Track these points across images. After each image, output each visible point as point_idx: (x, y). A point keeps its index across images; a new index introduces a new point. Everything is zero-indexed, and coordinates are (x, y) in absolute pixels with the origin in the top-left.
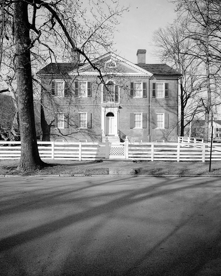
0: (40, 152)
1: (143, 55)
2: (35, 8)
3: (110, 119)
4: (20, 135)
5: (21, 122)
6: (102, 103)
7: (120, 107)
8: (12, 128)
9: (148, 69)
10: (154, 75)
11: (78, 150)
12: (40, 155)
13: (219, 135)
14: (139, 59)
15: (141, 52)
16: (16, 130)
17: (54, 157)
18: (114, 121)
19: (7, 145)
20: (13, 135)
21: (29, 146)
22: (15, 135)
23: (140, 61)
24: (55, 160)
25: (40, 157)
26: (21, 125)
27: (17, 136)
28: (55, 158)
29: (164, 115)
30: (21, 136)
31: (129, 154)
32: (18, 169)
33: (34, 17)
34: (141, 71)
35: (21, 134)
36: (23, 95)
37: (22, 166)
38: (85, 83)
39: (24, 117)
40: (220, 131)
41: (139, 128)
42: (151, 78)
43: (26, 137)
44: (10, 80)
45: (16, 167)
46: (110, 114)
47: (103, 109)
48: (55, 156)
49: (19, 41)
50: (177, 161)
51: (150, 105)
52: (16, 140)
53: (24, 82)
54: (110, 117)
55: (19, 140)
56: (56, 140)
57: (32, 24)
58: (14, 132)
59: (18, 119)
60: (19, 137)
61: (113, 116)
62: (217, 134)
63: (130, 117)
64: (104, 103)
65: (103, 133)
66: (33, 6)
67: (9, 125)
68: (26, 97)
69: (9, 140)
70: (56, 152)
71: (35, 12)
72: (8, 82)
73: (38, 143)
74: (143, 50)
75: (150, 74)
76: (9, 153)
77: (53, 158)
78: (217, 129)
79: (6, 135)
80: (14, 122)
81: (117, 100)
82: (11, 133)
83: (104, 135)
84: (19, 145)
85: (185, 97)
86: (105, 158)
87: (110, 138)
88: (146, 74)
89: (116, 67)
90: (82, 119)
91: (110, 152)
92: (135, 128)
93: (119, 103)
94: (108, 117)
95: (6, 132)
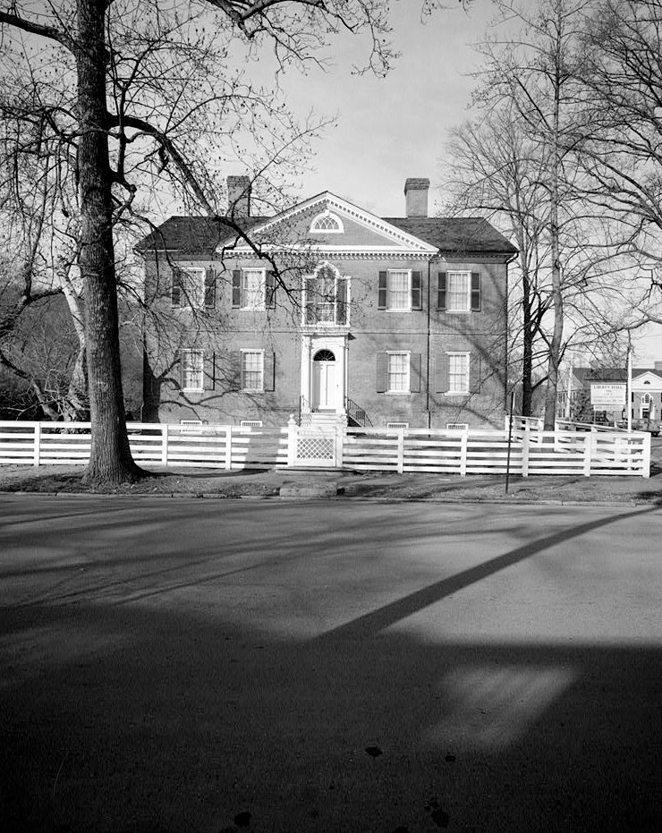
0: (132, 447)
1: (420, 193)
2: (124, 141)
3: (324, 367)
4: (89, 407)
5: (91, 381)
6: (303, 324)
7: (350, 337)
8: (70, 391)
10: (442, 251)
11: (224, 445)
12: (134, 456)
14: (411, 205)
15: (416, 186)
16: (80, 397)
17: (168, 460)
18: (333, 373)
19: (58, 431)
20: (73, 407)
21: (109, 431)
22: (79, 407)
23: (412, 210)
24: (170, 468)
25: (132, 460)
26: (91, 387)
27: (83, 409)
28: (169, 463)
29: (468, 356)
30: (91, 409)
31: (344, 455)
32: (84, 481)
33: (122, 156)
34: (407, 241)
35: (91, 405)
36: (97, 321)
37: (92, 474)
38: (261, 273)
39: (97, 370)
41: (401, 391)
42: (433, 260)
43: (103, 411)
44: (66, 266)
45: (81, 478)
46: (325, 355)
47: (306, 341)
48: (171, 457)
49: (88, 210)
50: (459, 474)
51: (431, 330)
52: (80, 420)
53: (99, 296)
54: (324, 363)
55: (88, 420)
56: (182, 421)
57: (116, 171)
58: (75, 401)
59: (84, 367)
60: (88, 412)
61: (333, 359)
63: (375, 362)
64: (308, 326)
65: (306, 404)
66: (119, 140)
67: (64, 385)
68: (104, 325)
69: (61, 419)
70: (172, 448)
71: (123, 148)
72: (63, 271)
73: (129, 426)
74: (420, 180)
75: (433, 250)
77: (164, 462)
79: (54, 407)
80: (76, 377)
81: (341, 317)
82: (69, 402)
83: (306, 410)
84: (87, 431)
85: (535, 307)
86: (286, 463)
87: (322, 417)
88: (421, 248)
89: (341, 230)
90: (248, 368)
91: (299, 451)
92: (390, 392)
93: (348, 325)
94: (321, 362)
95: (56, 400)
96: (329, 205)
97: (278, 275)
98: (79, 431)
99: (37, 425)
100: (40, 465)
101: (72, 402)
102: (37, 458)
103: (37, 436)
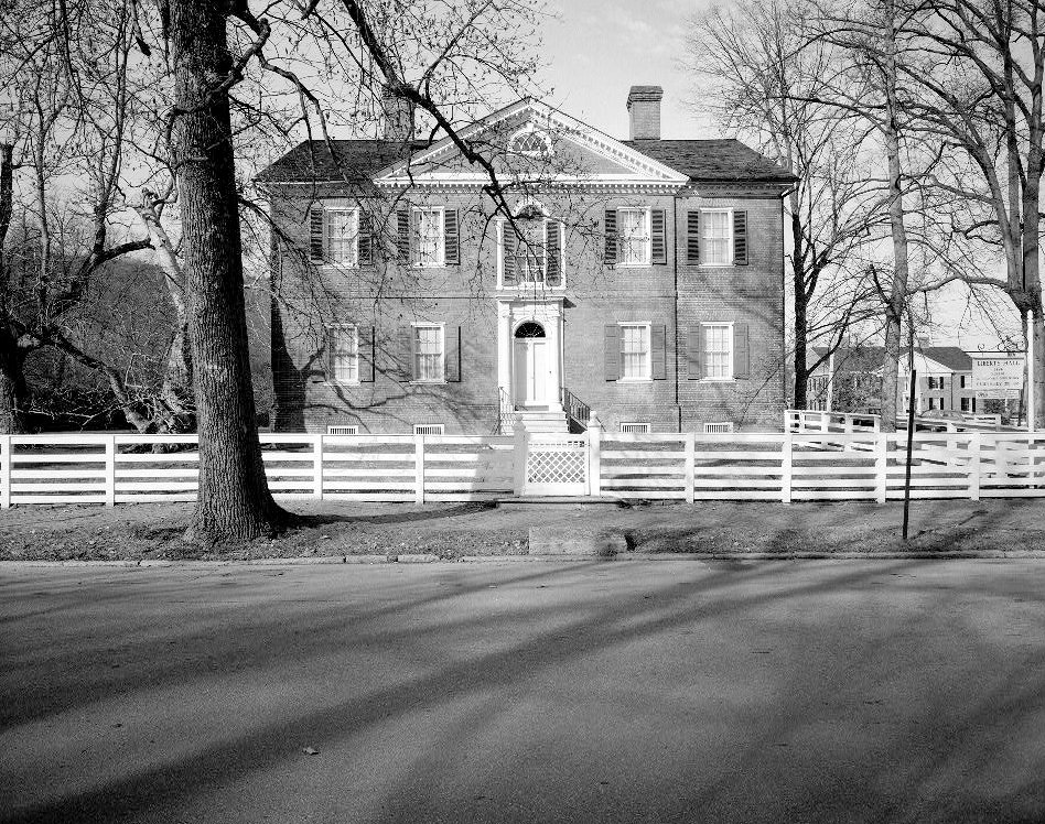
0: (269, 472)
1: (651, 106)
3: (530, 348)
4: (194, 409)
5: (196, 362)
6: (499, 286)
7: (566, 304)
8: (165, 386)
9: (669, 161)
10: (693, 179)
11: (411, 464)
12: (271, 485)
13: (937, 403)
14: (637, 124)
15: (644, 97)
16: (179, 393)
17: (325, 491)
18: (543, 355)
19: (147, 448)
20: (169, 409)
21: (230, 450)
22: (177, 410)
23: (641, 131)
25: (269, 492)
26: (197, 375)
27: (184, 412)
28: (326, 496)
29: (731, 328)
30: (198, 413)
31: (601, 477)
32: (188, 537)
34: (644, 166)
35: (198, 406)
36: (205, 260)
37: (202, 525)
38: (436, 213)
39: (208, 345)
40: (942, 387)
41: (637, 378)
42: (680, 193)
43: (218, 415)
44: (155, 204)
45: (182, 531)
46: (530, 330)
47: (503, 309)
48: (328, 486)
49: (186, 60)
50: (780, 501)
51: (679, 292)
52: (180, 430)
53: (208, 214)
54: (530, 341)
55: (192, 429)
56: (329, 427)
58: (172, 401)
59: (186, 350)
60: (192, 417)
61: (543, 335)
62: (931, 399)
63: (603, 338)
64: (506, 288)
65: (506, 399)
67: (155, 375)
68: (216, 266)
69: (152, 430)
70: (328, 473)
72: (150, 211)
74: (647, 88)
75: (680, 179)
76: (156, 479)
77: (317, 494)
78: (930, 378)
79: (141, 411)
80: (172, 364)
81: (553, 275)
82: (162, 402)
83: (507, 407)
84: (191, 447)
85: (808, 262)
86: (511, 492)
87: (533, 417)
88: (664, 176)
89: (550, 152)
90: (423, 349)
91: (531, 472)
92: (624, 380)
93: (563, 287)
94: (527, 340)
95: (142, 400)
96: (534, 116)
98: (181, 448)
99: (108, 439)
100: (115, 504)
101: (169, 402)
102: (110, 492)
103: (109, 457)
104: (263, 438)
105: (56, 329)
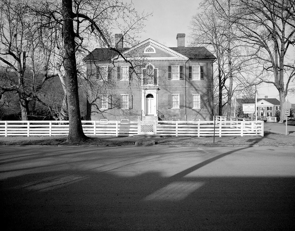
0: (83, 129)
1: (182, 39)
2: (79, 22)
3: (150, 100)
4: (68, 115)
5: (69, 106)
6: (142, 85)
7: (158, 89)
8: (62, 110)
9: (184, 54)
10: (190, 59)
11: (115, 128)
12: (84, 132)
13: (269, 114)
14: (179, 43)
15: (181, 36)
16: (65, 112)
17: (96, 133)
18: (153, 102)
19: (57, 124)
20: (63, 115)
21: (75, 123)
22: (64, 115)
23: (179, 45)
24: (96, 136)
25: (84, 133)
26: (69, 108)
27: (66, 116)
28: (96, 134)
29: (200, 95)
31: (157, 131)
32: (67, 141)
33: (78, 28)
34: (178, 55)
36: (70, 85)
37: (70, 139)
38: (127, 67)
39: (71, 102)
40: (271, 110)
41: (176, 108)
42: (187, 62)
43: (73, 116)
44: (59, 66)
45: (66, 140)
46: (150, 96)
47: (143, 91)
48: (97, 132)
49: (67, 47)
51: (187, 86)
52: (65, 120)
53: (71, 76)
55: (68, 120)
56: (101, 120)
57: (76, 33)
58: (63, 113)
59: (66, 101)
60: (68, 117)
61: (153, 97)
62: (268, 113)
63: (167, 98)
64: (144, 86)
65: (144, 113)
66: (77, 22)
67: (59, 108)
68: (73, 87)
69: (59, 120)
70: (97, 129)
71: (78, 25)
72: (58, 68)
74: (182, 34)
75: (187, 58)
76: (60, 131)
77: (95, 134)
78: (268, 107)
79: (56, 116)
80: (63, 104)
81: (155, 82)
82: (61, 113)
83: (144, 115)
85: (223, 78)
86: (137, 134)
87: (149, 117)
88: (183, 58)
89: (155, 52)
90: (123, 101)
91: (141, 129)
92: (173, 108)
93: (158, 85)
94: (148, 98)
95: (56, 113)
96: (150, 43)
97: (133, 68)
98: (65, 124)
99: (50, 122)
100: (52, 136)
102: (50, 133)
103: (50, 126)
104: (82, 122)
105: (36, 97)
